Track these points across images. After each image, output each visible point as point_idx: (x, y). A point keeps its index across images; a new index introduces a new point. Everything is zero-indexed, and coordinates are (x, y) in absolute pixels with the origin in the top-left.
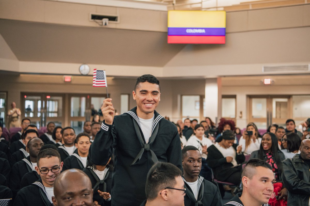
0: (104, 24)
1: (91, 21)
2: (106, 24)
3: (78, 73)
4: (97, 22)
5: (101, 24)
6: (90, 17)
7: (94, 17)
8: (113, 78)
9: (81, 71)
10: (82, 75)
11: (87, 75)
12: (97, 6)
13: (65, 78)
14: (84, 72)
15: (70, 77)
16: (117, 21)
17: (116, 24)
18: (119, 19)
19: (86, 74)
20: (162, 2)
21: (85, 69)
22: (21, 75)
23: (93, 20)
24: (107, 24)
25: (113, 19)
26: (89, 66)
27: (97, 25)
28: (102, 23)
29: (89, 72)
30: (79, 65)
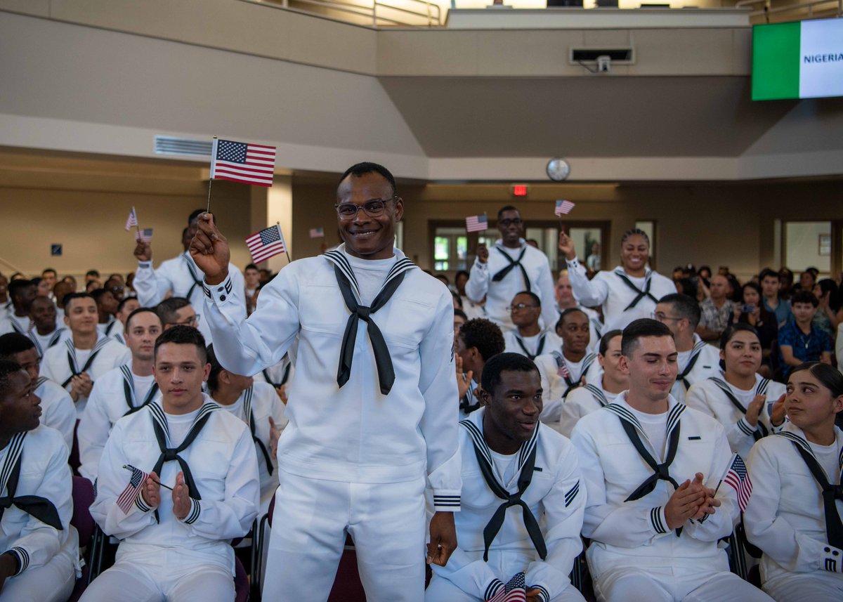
0: (601, 68)
1: (574, 65)
2: (605, 69)
3: (545, 177)
4: (584, 66)
5: (594, 68)
6: (571, 55)
7: (579, 55)
8: (617, 185)
9: (550, 172)
10: (553, 181)
11: (564, 181)
12: (586, 32)
13: (514, 188)
14: (558, 175)
15: (525, 185)
16: (629, 59)
17: (627, 65)
18: (634, 55)
19: (561, 178)
20: (737, 7)
21: (558, 169)
22: (430, 186)
23: (576, 62)
24: (608, 67)
25: (620, 55)
26: (567, 162)
27: (587, 73)
28: (598, 65)
29: (568, 174)
30: (547, 160)
